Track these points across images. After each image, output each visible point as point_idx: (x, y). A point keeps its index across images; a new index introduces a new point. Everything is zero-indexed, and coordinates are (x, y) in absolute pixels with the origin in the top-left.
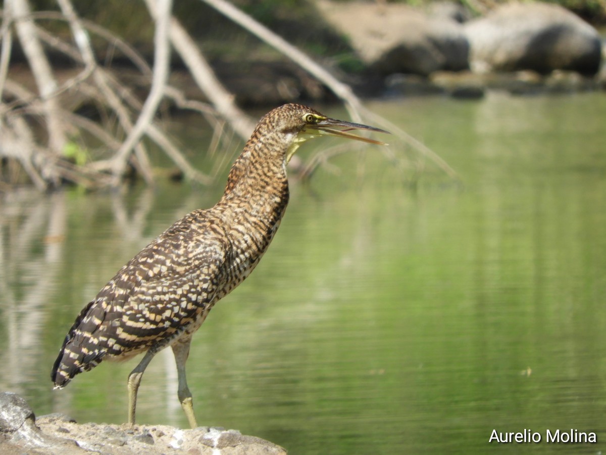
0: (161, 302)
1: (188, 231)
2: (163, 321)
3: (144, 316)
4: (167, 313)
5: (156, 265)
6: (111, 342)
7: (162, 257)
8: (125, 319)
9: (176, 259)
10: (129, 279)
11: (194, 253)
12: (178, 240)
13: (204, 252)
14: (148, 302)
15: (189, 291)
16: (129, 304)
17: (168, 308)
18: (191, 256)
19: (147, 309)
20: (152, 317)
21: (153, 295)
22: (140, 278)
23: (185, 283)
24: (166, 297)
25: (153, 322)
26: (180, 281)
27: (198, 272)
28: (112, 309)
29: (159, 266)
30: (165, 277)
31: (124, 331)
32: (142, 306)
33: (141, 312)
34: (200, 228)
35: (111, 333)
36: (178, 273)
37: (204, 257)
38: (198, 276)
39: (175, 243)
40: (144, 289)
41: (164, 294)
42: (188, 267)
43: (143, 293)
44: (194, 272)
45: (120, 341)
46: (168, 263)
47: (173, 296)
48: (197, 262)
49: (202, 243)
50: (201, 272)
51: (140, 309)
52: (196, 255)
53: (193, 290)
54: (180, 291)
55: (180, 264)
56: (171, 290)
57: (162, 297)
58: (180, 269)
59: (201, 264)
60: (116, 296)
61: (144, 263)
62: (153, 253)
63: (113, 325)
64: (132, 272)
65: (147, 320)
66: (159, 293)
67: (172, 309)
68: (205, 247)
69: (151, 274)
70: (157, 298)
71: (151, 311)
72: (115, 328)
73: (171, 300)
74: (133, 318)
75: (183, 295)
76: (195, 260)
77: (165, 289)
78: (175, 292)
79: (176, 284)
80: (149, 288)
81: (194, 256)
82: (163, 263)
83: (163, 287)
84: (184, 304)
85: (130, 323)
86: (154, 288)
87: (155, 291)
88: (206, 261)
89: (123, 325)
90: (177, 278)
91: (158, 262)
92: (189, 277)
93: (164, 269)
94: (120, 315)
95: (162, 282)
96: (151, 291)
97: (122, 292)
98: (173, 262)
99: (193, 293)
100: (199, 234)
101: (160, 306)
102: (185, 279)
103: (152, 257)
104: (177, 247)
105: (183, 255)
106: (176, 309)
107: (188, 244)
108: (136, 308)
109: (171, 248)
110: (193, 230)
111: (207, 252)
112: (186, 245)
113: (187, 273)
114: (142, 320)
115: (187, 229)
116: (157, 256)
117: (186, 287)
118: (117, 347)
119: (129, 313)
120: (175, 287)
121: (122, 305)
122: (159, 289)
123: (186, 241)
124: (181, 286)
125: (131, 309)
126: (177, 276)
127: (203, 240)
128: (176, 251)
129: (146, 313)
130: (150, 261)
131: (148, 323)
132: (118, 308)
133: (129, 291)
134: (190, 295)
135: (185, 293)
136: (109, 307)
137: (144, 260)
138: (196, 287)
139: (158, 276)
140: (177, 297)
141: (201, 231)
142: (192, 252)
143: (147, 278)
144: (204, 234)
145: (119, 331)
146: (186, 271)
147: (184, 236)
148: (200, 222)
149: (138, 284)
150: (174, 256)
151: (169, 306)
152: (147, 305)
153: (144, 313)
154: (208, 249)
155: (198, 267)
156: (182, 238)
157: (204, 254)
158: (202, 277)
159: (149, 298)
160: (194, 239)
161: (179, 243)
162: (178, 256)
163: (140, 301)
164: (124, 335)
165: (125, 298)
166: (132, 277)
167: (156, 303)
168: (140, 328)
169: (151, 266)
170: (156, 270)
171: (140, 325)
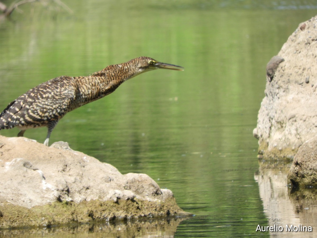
0: (45, 108)
1: (62, 83)
2: (44, 117)
3: (37, 112)
4: (47, 114)
5: (47, 93)
6: (21, 119)
7: (50, 91)
8: (30, 111)
9: (56, 93)
10: (34, 96)
11: (64, 92)
12: (57, 85)
13: (68, 93)
14: (41, 107)
15: (58, 108)
16: (33, 105)
17: (48, 112)
18: (62, 93)
19: (39, 110)
20: (41, 114)
21: (43, 105)
22: (39, 97)
23: (57, 103)
24: (48, 107)
25: (40, 116)
26: (56, 102)
27: (63, 101)
28: (25, 106)
29: (48, 94)
30: (50, 98)
31: (28, 116)
32: (38, 108)
33: (37, 110)
34: (68, 83)
35: (23, 116)
36: (55, 99)
37: (67, 95)
38: (63, 102)
39: (56, 86)
40: (40, 101)
41: (48, 105)
42: (60, 97)
43: (39, 102)
44: (62, 100)
46: (52, 93)
47: (51, 107)
48: (64, 96)
49: (67, 89)
50: (65, 101)
51: (37, 109)
52: (64, 93)
53: (59, 107)
54: (54, 106)
55: (57, 95)
56: (51, 105)
57: (47, 107)
58: (57, 97)
59: (65, 97)
60: (28, 101)
61: (42, 91)
62: (47, 88)
63: (24, 113)
64: (36, 93)
65: (38, 114)
66: (46, 105)
67: (49, 113)
68: (68, 91)
69: (44, 96)
70: (45, 106)
71: (41, 111)
72: (25, 114)
73: (50, 109)
75: (55, 108)
76: (63, 95)
77: (49, 104)
78: (52, 106)
79: (53, 103)
80: (42, 101)
81: (64, 94)
82: (50, 93)
83: (48, 102)
84: (54, 112)
85: (31, 114)
86: (44, 102)
87: (44, 103)
88: (67, 97)
89: (28, 114)
90: (54, 101)
91: (48, 92)
92: (59, 101)
93: (50, 96)
94: (28, 110)
95: (48, 101)
96: (43, 103)
97: (30, 100)
98: (54, 94)
99: (59, 109)
100: (66, 85)
101: (45, 110)
102: (57, 102)
103: (46, 89)
104: (57, 88)
105: (59, 92)
106: (51, 113)
107: (62, 88)
108: (35, 108)
109: (54, 88)
110: (64, 83)
111: (69, 94)
112: (61, 88)
113: (59, 100)
114: (36, 114)
115: (62, 81)
116: (48, 90)
117: (57, 105)
118: (23, 122)
119: (32, 109)
120: (53, 104)
121: (30, 106)
122: (46, 103)
123: (61, 87)
124: (55, 104)
125: (33, 108)
126: (55, 100)
127: (68, 88)
128: (56, 90)
129: (39, 111)
130: (45, 91)
131: (38, 116)
132: (27, 107)
133: (33, 101)
134: (58, 109)
135: (56, 108)
136: (24, 105)
137: (42, 89)
138: (61, 106)
139: (47, 98)
140: (53, 108)
141: (67, 84)
142: (63, 92)
143: (42, 97)
144: (68, 86)
145: (26, 116)
146: (59, 99)
147: (60, 84)
148: (68, 80)
149: (38, 99)
150: (55, 91)
151: (49, 111)
152: (40, 108)
153: (38, 111)
154: (69, 92)
155: (64, 99)
156: (59, 85)
157: (68, 94)
158: (64, 103)
159: (41, 105)
160: (64, 87)
161: (58, 87)
162: (57, 92)
163: (37, 106)
164: (27, 118)
165: (31, 103)
166: (36, 95)
167: (44, 108)
168: (34, 117)
169: (45, 93)
170: (47, 95)
171: (35, 116)
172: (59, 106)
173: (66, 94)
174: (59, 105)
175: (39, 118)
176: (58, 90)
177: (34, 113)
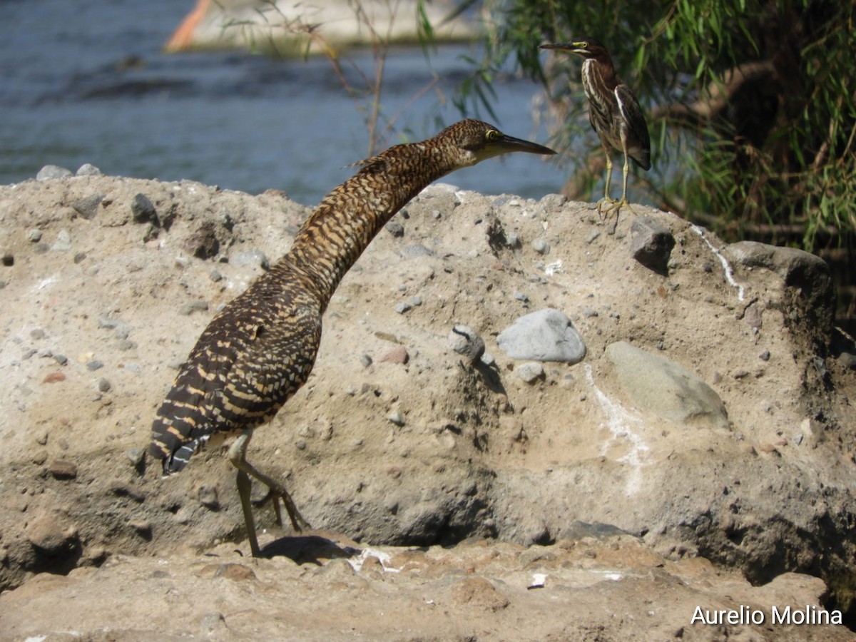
172: (299, 357)
173: (302, 322)
174: (298, 353)
175: (259, 399)
177: (245, 391)
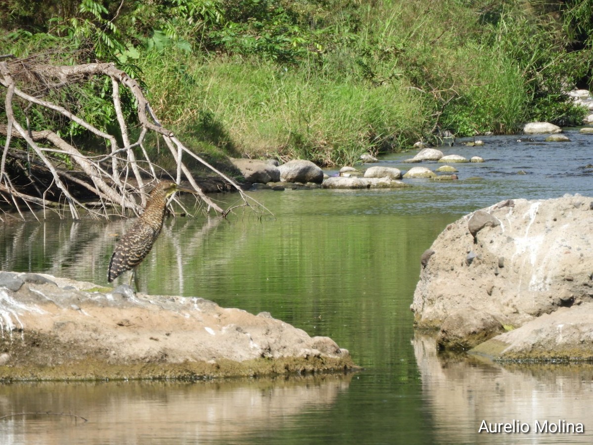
0: (139, 250)
1: (141, 226)
4: (142, 254)
6: (127, 266)
7: (136, 236)
8: (130, 258)
14: (136, 251)
16: (130, 253)
17: (142, 252)
18: (145, 233)
21: (137, 249)
27: (148, 239)
34: (144, 224)
35: (126, 263)
41: (140, 248)
45: (129, 266)
48: (147, 236)
52: (147, 233)
55: (143, 237)
58: (143, 239)
60: (126, 251)
65: (136, 257)
74: (132, 257)
75: (145, 247)
78: (143, 247)
79: (143, 244)
85: (132, 259)
86: (137, 246)
88: (150, 235)
89: (129, 260)
90: (143, 242)
91: (136, 237)
93: (139, 239)
94: (128, 257)
97: (127, 249)
100: (145, 226)
101: (140, 252)
102: (145, 242)
104: (140, 231)
108: (133, 254)
117: (146, 244)
118: (129, 268)
121: (128, 253)
122: (139, 246)
127: (147, 228)
132: (127, 255)
133: (129, 248)
134: (147, 247)
137: (131, 237)
139: (137, 242)
143: (134, 243)
145: (129, 262)
149: (132, 246)
156: (141, 228)
157: (149, 232)
158: (150, 240)
160: (144, 228)
163: (134, 251)
164: (130, 263)
165: (129, 251)
169: (134, 239)
170: (136, 240)
171: (135, 259)
176: (142, 233)
